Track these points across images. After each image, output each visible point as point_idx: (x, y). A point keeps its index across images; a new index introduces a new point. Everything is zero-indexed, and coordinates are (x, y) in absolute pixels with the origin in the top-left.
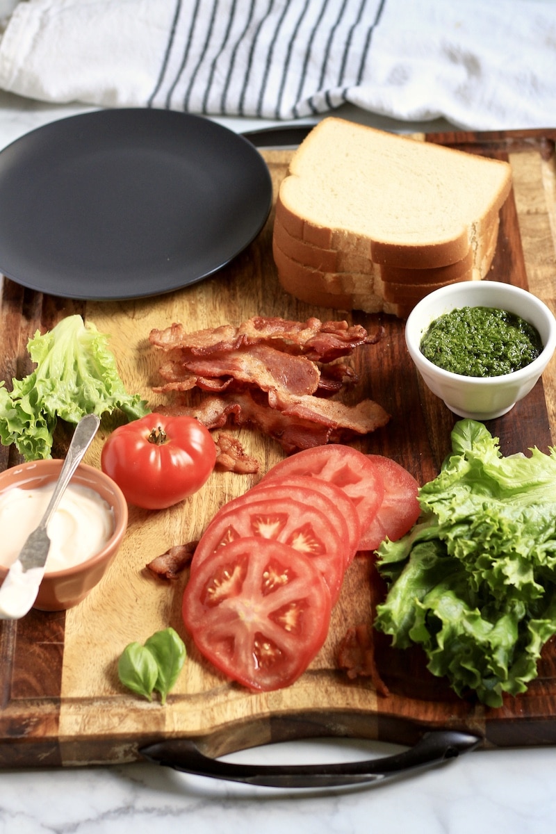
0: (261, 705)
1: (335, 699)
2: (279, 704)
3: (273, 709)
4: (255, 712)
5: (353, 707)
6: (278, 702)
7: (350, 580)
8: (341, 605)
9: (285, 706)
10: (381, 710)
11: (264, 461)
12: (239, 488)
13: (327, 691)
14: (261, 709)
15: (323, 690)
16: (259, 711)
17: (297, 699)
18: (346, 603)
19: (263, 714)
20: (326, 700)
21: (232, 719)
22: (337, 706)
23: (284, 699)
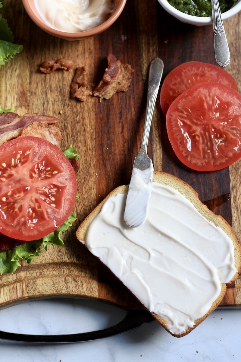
0: (23, 291)
1: (71, 287)
2: (34, 291)
3: (30, 295)
4: (19, 296)
5: (82, 294)
6: (33, 289)
7: (83, 188)
8: (77, 209)
9: (38, 292)
10: (100, 297)
11: (28, 81)
12: (12, 105)
13: (65, 280)
14: (23, 294)
15: (63, 279)
16: (22, 296)
17: (46, 287)
18: (80, 207)
19: (24, 297)
20: (64, 288)
21: (4, 301)
22: (72, 293)
23: (38, 286)
